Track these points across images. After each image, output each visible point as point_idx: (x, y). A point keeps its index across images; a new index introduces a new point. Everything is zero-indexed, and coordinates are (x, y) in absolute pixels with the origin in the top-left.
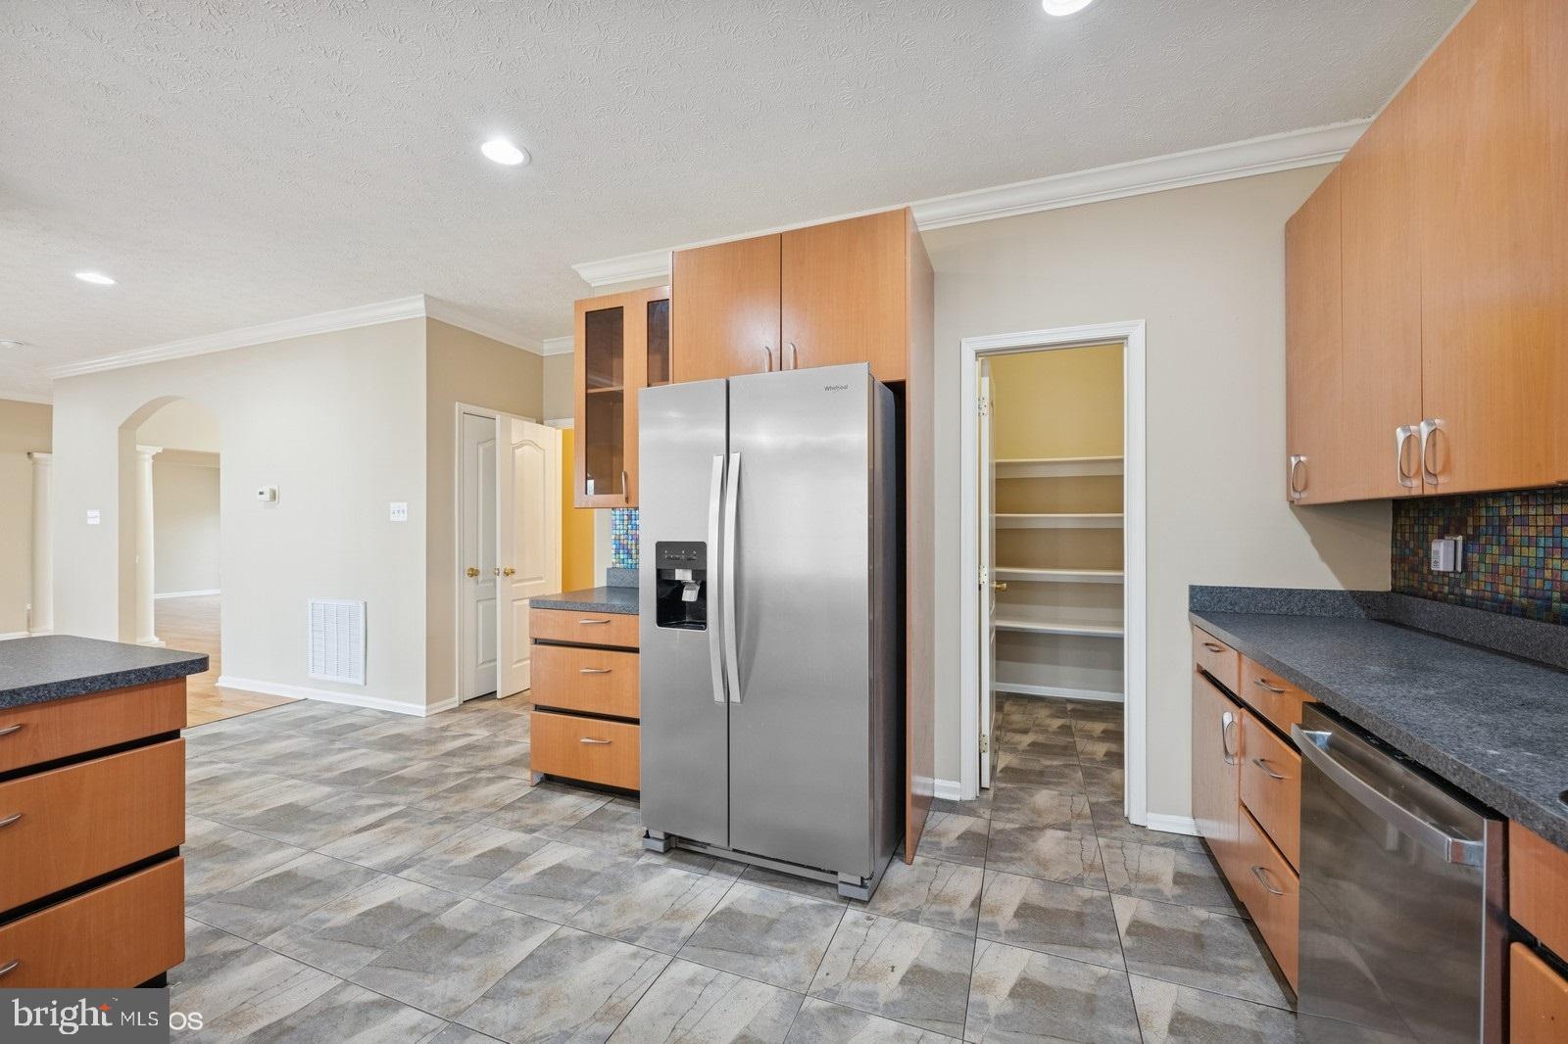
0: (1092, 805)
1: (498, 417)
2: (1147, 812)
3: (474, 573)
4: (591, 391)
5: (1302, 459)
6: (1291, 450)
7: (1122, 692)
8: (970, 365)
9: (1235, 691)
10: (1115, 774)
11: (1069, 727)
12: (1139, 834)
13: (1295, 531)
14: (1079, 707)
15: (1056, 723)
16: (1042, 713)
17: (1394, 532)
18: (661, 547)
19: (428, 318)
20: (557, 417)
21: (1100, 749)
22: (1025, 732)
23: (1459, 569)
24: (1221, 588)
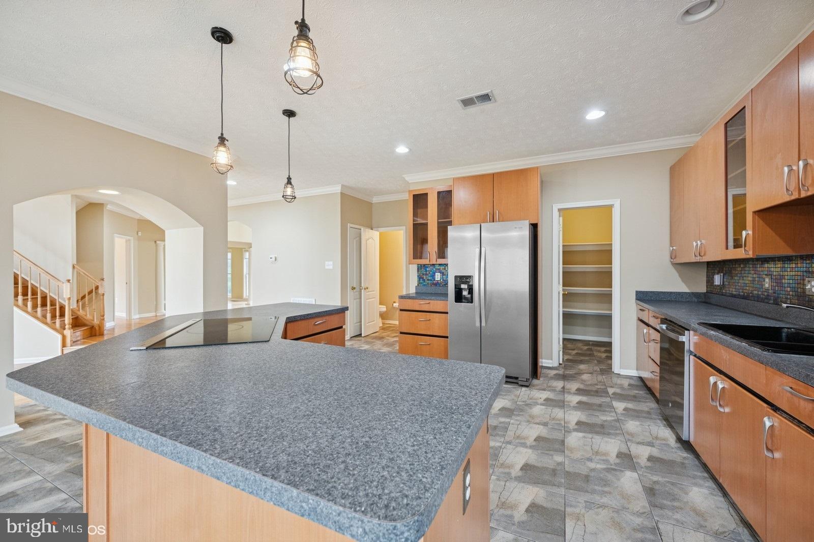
0: (600, 369)
1: (362, 229)
2: (620, 368)
3: (353, 288)
4: (415, 222)
5: (674, 248)
6: (671, 245)
7: (611, 337)
8: (556, 214)
9: (647, 322)
10: (609, 362)
11: (591, 349)
12: (617, 375)
13: (673, 273)
14: (595, 343)
15: (586, 348)
16: (580, 345)
17: (707, 272)
18: (456, 277)
19: (341, 193)
20: (378, 227)
21: (604, 355)
22: (574, 350)
23: (722, 284)
24: (647, 292)
